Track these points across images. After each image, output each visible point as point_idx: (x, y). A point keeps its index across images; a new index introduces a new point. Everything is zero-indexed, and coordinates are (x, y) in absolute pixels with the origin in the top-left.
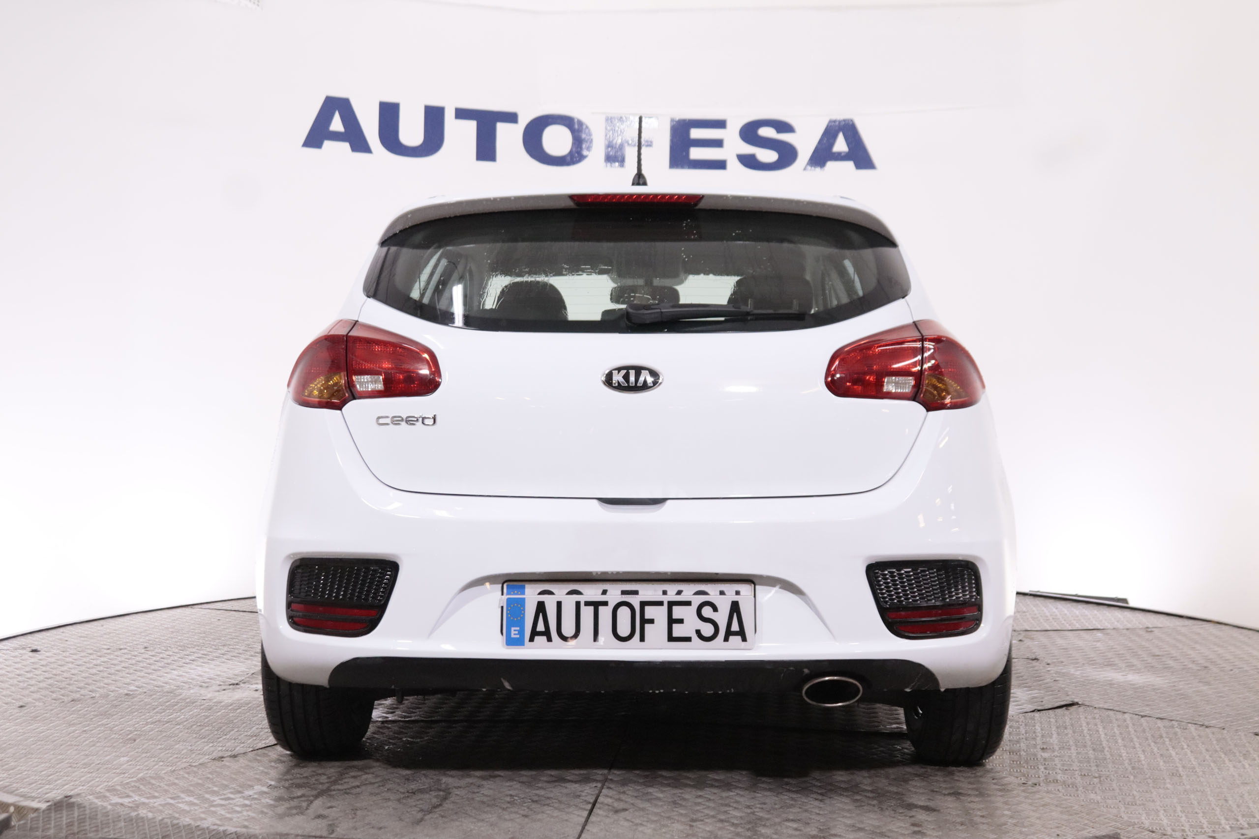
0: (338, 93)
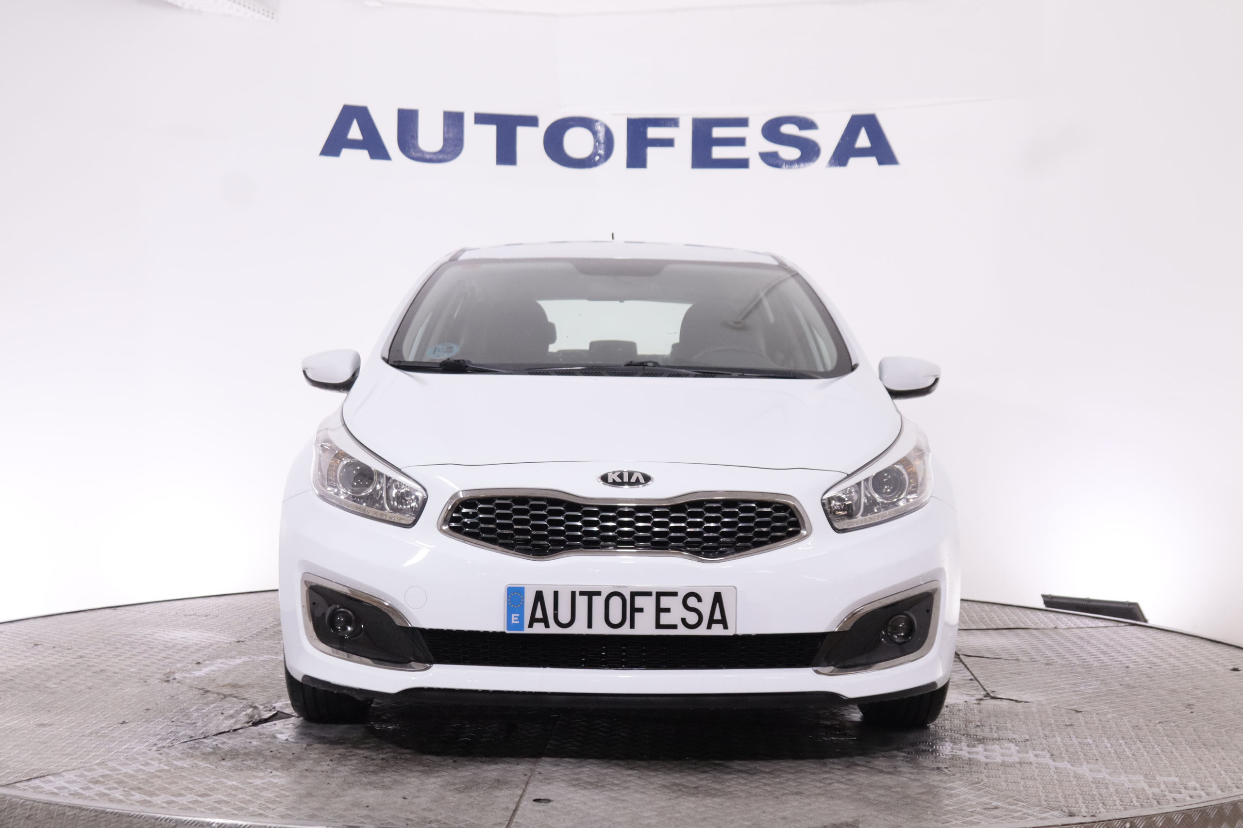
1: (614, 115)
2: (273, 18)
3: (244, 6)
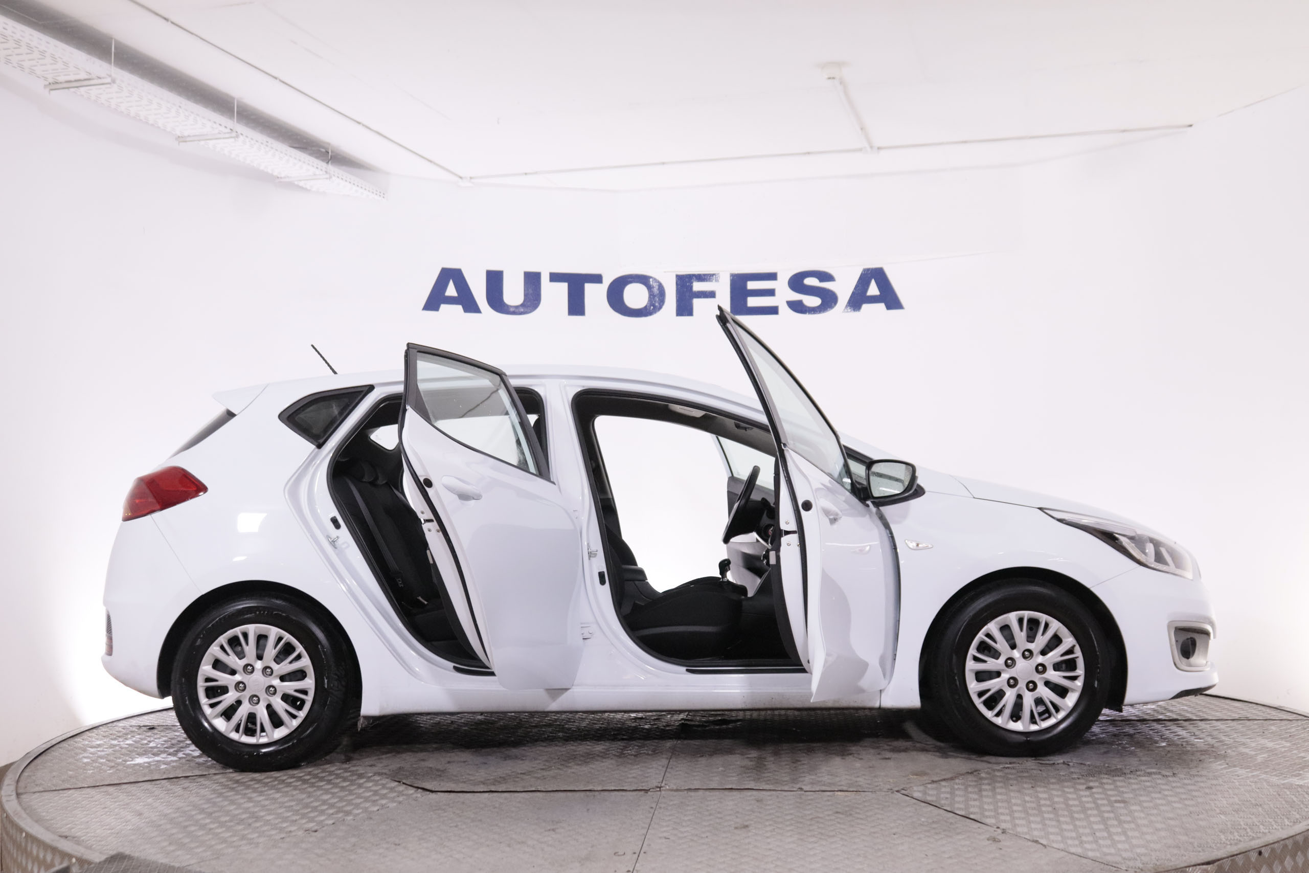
1: (665, 272)
3: (362, 188)
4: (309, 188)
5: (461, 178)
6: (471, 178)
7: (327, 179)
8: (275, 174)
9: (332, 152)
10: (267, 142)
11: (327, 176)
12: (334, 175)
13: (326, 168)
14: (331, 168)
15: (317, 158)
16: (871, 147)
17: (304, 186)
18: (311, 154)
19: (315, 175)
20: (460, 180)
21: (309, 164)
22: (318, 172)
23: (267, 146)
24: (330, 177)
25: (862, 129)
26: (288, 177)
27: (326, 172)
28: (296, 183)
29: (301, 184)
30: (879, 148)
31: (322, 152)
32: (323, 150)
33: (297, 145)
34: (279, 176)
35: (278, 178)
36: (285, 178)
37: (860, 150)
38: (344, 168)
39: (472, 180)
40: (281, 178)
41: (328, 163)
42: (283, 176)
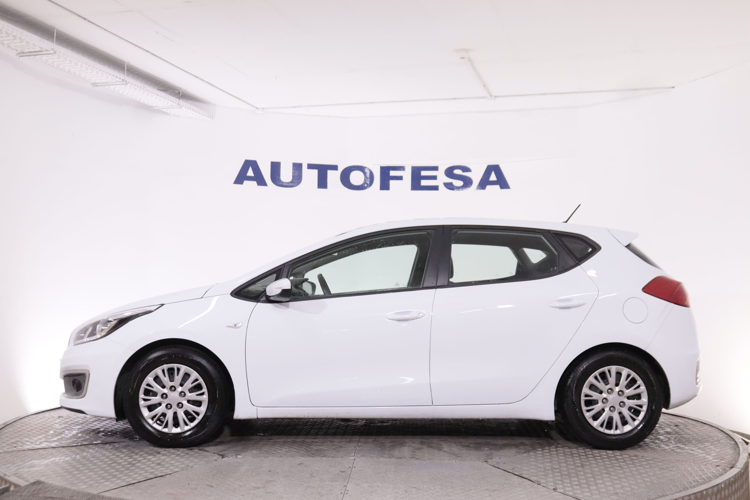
0: (251, 158)
1: (374, 165)
2: (212, 119)
4: (169, 112)
5: (257, 108)
6: (263, 109)
7: (179, 108)
8: (150, 104)
9: (182, 92)
10: (144, 87)
11: (179, 106)
12: (183, 106)
13: (178, 102)
14: (182, 102)
15: (174, 96)
16: (491, 96)
17: (166, 112)
18: (170, 94)
19: (172, 106)
20: (256, 110)
21: (168, 100)
22: (174, 104)
23: (144, 89)
24: (181, 107)
25: (484, 86)
26: (157, 107)
27: (179, 104)
28: (162, 110)
29: (165, 110)
30: (495, 97)
31: (176, 92)
32: (177, 92)
33: (162, 89)
34: (151, 106)
35: (151, 107)
36: (155, 107)
37: (485, 97)
38: (190, 102)
39: (264, 110)
40: (153, 107)
41: (179, 99)
42: (154, 106)
